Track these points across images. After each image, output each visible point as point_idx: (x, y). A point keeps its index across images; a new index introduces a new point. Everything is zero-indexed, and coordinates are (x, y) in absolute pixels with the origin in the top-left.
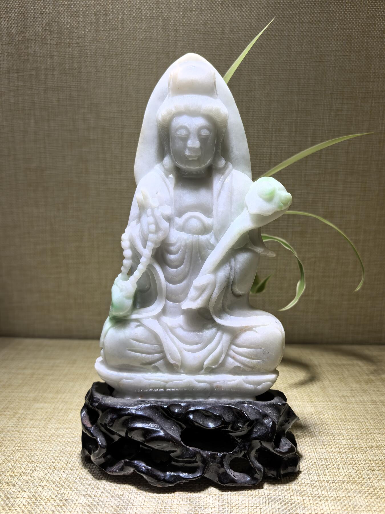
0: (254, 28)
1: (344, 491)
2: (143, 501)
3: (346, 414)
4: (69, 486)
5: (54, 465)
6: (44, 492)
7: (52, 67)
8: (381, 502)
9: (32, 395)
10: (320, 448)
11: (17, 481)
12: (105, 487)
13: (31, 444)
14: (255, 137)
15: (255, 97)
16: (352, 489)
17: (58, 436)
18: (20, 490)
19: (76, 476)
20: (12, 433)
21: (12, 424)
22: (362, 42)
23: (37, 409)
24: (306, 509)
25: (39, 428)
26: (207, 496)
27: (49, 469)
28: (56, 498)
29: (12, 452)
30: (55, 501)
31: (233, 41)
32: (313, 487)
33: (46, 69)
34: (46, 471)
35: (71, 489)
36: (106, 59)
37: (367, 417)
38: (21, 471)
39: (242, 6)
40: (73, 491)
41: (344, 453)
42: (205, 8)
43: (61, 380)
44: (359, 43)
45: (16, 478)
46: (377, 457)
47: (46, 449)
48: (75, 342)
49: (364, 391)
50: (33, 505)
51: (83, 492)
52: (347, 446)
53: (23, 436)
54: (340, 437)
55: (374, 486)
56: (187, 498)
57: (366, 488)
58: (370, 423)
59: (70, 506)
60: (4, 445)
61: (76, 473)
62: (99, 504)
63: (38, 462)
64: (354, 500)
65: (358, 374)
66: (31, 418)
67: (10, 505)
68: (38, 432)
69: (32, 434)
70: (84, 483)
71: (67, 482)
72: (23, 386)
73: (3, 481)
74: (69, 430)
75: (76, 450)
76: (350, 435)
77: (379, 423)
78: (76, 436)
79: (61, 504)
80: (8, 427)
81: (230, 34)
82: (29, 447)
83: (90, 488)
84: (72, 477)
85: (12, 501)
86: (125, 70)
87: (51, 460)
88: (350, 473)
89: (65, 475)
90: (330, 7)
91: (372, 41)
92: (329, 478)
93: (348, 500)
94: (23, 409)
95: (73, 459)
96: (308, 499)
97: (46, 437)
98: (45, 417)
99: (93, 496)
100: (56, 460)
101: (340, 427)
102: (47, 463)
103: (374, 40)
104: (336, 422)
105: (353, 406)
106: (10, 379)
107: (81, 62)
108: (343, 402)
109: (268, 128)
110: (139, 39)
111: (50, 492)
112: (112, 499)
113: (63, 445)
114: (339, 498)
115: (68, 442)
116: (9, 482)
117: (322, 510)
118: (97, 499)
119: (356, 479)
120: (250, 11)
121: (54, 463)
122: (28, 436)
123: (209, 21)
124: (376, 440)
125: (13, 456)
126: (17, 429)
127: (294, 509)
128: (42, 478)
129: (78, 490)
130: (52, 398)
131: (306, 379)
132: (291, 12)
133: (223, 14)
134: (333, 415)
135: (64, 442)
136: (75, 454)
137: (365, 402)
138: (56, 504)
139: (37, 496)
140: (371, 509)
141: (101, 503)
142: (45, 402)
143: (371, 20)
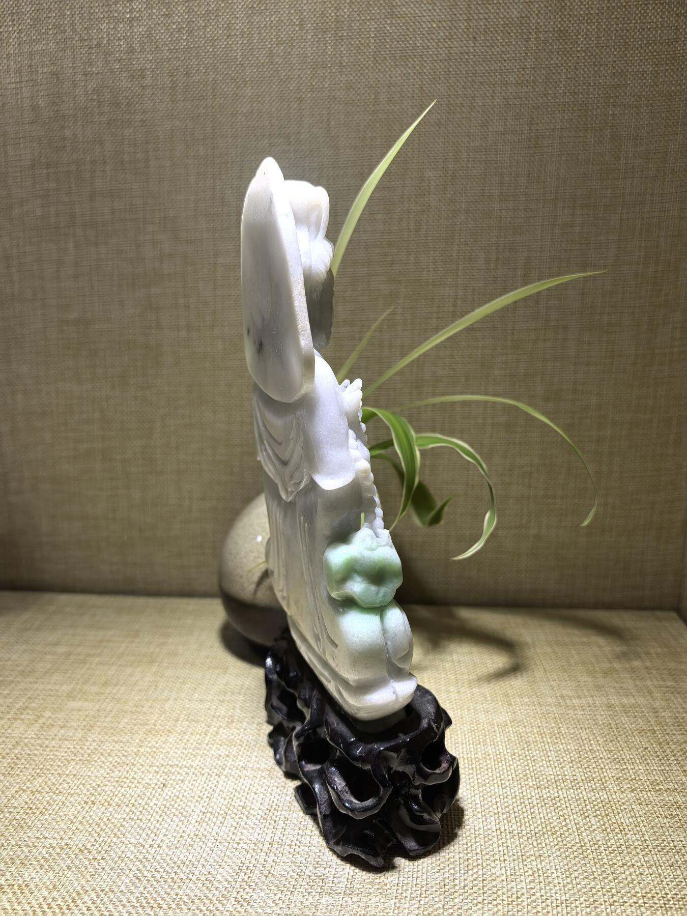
0: (426, 93)
1: (534, 847)
2: (223, 855)
3: (560, 725)
4: (112, 831)
5: (93, 798)
6: (75, 839)
7: (102, 158)
8: (588, 865)
9: (65, 688)
10: (509, 780)
11: (36, 821)
12: (167, 833)
13: (59, 766)
14: (431, 270)
15: (429, 206)
16: (546, 845)
17: (102, 754)
18: (38, 835)
19: (124, 816)
20: (32, 748)
21: (33, 733)
22: (605, 115)
23: (73, 710)
24: (470, 872)
25: (74, 740)
26: (320, 851)
27: (85, 805)
28: (91, 848)
29: (30, 777)
30: (90, 852)
31: (393, 115)
32: (486, 839)
33: (93, 162)
34: (80, 807)
35: (115, 834)
36: (187, 146)
37: (595, 731)
38: (42, 807)
39: (407, 59)
40: (119, 837)
41: (545, 788)
42: (347, 63)
43: (113, 664)
44: (600, 115)
45: (34, 818)
46: (597, 796)
47: (81, 774)
48: (141, 601)
49: (599, 688)
50: (57, 858)
51: (133, 840)
52: (552, 777)
53: (48, 753)
54: (544, 762)
55: (583, 840)
56: (289, 852)
57: (570, 843)
58: (598, 741)
59: (113, 860)
60: (19, 766)
61: (124, 811)
62: (155, 859)
63: (69, 793)
64: (547, 861)
65: (593, 660)
66: (62, 724)
67: (22, 857)
68: (72, 747)
69: (62, 750)
70: (136, 826)
71: (110, 825)
72: (53, 673)
73: (15, 821)
74: (119, 745)
75: (127, 776)
76: (561, 760)
77: (611, 741)
78: (130, 754)
79: (99, 858)
80: (26, 738)
81: (388, 104)
82: (56, 770)
83: (144, 835)
84: (119, 817)
85: (27, 851)
86: (219, 163)
87: (88, 791)
88: (549, 819)
89: (108, 815)
90: (552, 59)
91: (621, 112)
92: (515, 827)
93: (538, 860)
94: (50, 711)
95: (123, 790)
96: (475, 858)
97: (83, 755)
98: (85, 723)
99: (148, 846)
100: (96, 790)
101: (547, 746)
102: (83, 795)
103: (624, 111)
104: (542, 738)
105: (576, 712)
106: (33, 661)
107: (148, 151)
108: (561, 706)
109: (452, 256)
110: (241, 114)
111: (84, 839)
112: (175, 851)
113: (108, 767)
114: (524, 857)
115: (116, 764)
116: (23, 822)
117: (494, 874)
118: (153, 851)
119: (557, 828)
120: (420, 67)
121: (93, 795)
122: (56, 753)
123: (354, 83)
124: (602, 769)
125: (31, 783)
126: (39, 742)
127: (452, 872)
128: (72, 817)
129: (126, 838)
130: (96, 694)
131: (507, 666)
132: (487, 68)
133: (377, 73)
134: (539, 727)
135: (111, 763)
136: (125, 783)
137: (595, 707)
138: (91, 857)
139: (63, 844)
140: (571, 874)
141: (158, 857)
142: (86, 700)
143: (619, 79)
